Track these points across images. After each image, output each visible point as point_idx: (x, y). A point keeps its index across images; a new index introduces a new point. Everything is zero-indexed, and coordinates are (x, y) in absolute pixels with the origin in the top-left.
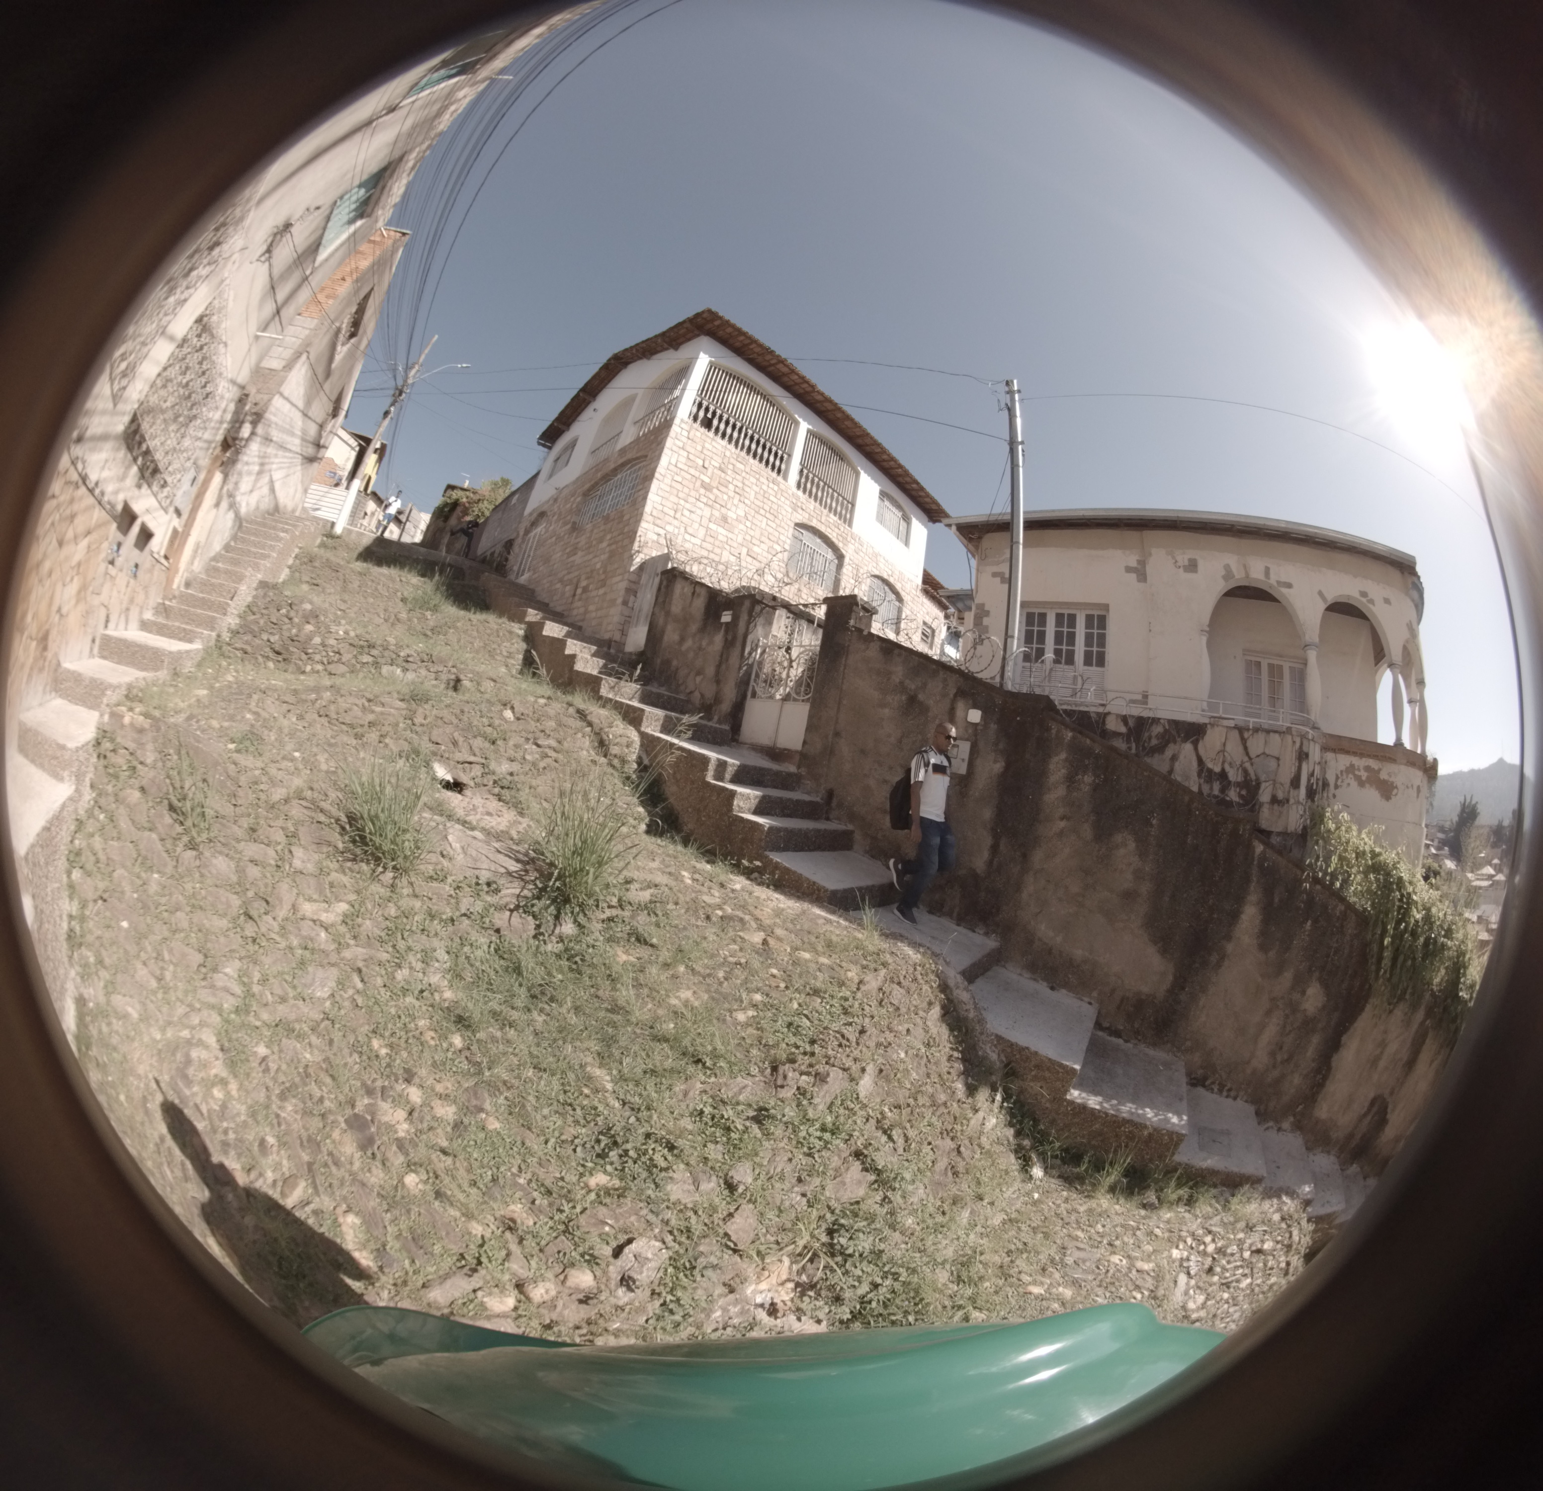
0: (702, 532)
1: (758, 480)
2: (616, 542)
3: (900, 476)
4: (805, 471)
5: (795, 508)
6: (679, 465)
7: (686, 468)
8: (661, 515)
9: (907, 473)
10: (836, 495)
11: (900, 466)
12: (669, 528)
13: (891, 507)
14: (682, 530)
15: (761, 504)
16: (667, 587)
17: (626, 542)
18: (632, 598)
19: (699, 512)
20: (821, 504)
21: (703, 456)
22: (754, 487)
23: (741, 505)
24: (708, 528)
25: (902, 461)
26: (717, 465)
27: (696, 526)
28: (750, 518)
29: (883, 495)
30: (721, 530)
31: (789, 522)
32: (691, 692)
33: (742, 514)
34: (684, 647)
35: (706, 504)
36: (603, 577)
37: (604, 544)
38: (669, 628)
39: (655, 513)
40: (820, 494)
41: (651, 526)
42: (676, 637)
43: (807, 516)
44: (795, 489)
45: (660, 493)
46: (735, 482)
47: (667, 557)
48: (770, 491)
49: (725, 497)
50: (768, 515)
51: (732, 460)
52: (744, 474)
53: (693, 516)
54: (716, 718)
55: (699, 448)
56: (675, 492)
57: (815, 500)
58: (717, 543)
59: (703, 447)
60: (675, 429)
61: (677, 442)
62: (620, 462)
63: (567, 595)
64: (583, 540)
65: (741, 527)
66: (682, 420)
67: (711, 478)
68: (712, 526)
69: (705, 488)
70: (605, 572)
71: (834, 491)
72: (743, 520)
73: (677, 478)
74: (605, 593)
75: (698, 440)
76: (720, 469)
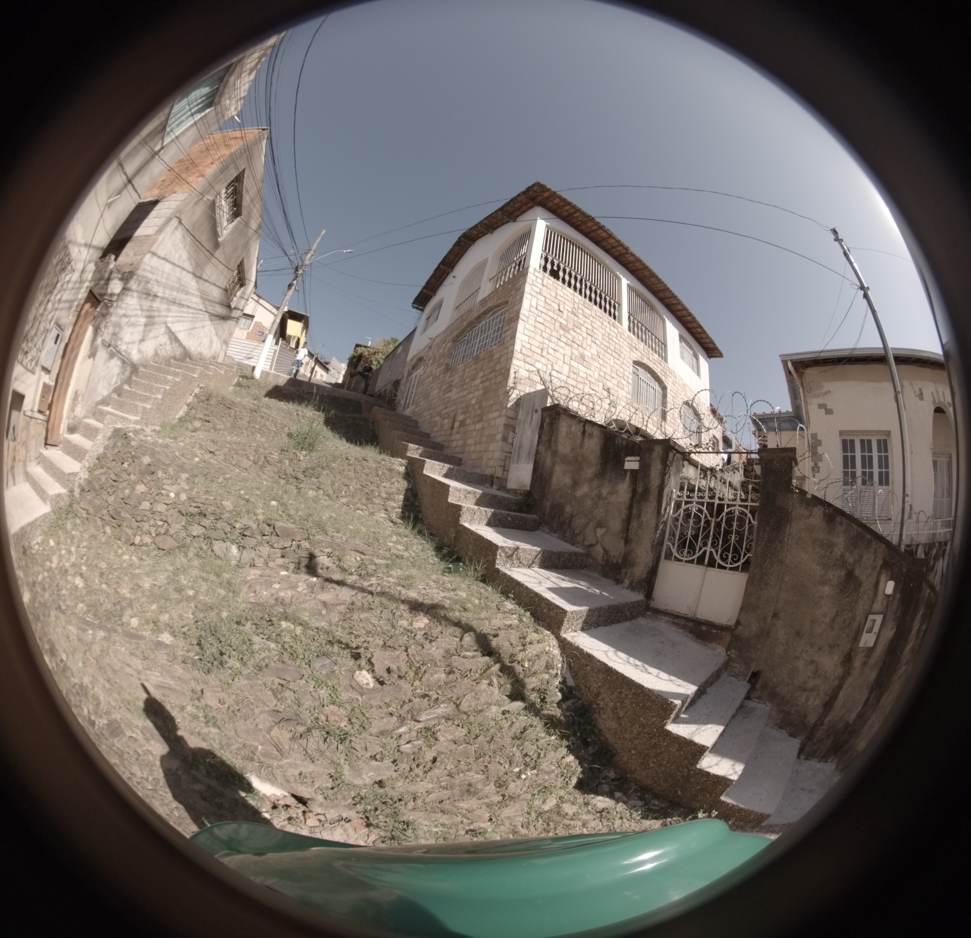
0: (566, 369)
1: (602, 323)
2: (489, 380)
3: (690, 322)
4: (632, 318)
5: (631, 348)
6: (539, 308)
7: (545, 311)
8: (530, 354)
10: (653, 337)
12: (539, 366)
13: (686, 347)
14: (550, 367)
15: (607, 344)
16: (551, 424)
17: (499, 379)
18: (511, 434)
19: (561, 350)
21: (557, 301)
22: (601, 329)
23: (593, 345)
24: (570, 366)
26: (570, 310)
27: (560, 363)
28: (601, 356)
29: (681, 338)
30: (580, 367)
31: (629, 360)
32: (591, 545)
34: (579, 493)
35: (566, 344)
36: (479, 412)
37: (478, 382)
38: (558, 469)
40: (643, 336)
41: (522, 364)
42: (567, 480)
43: (640, 355)
44: (628, 332)
45: (526, 332)
46: (586, 325)
47: (544, 393)
48: (612, 333)
51: (581, 306)
52: (590, 318)
53: (557, 354)
54: (627, 582)
55: (553, 294)
56: (540, 332)
57: (642, 341)
58: (579, 379)
59: (556, 294)
60: (531, 277)
61: (534, 288)
62: (482, 311)
63: (446, 427)
64: (456, 379)
65: (596, 364)
66: (535, 270)
67: (567, 321)
68: (574, 364)
69: (564, 330)
70: (480, 408)
71: (652, 334)
72: (597, 358)
73: (539, 319)
74: (483, 428)
75: (551, 287)
76: (573, 313)
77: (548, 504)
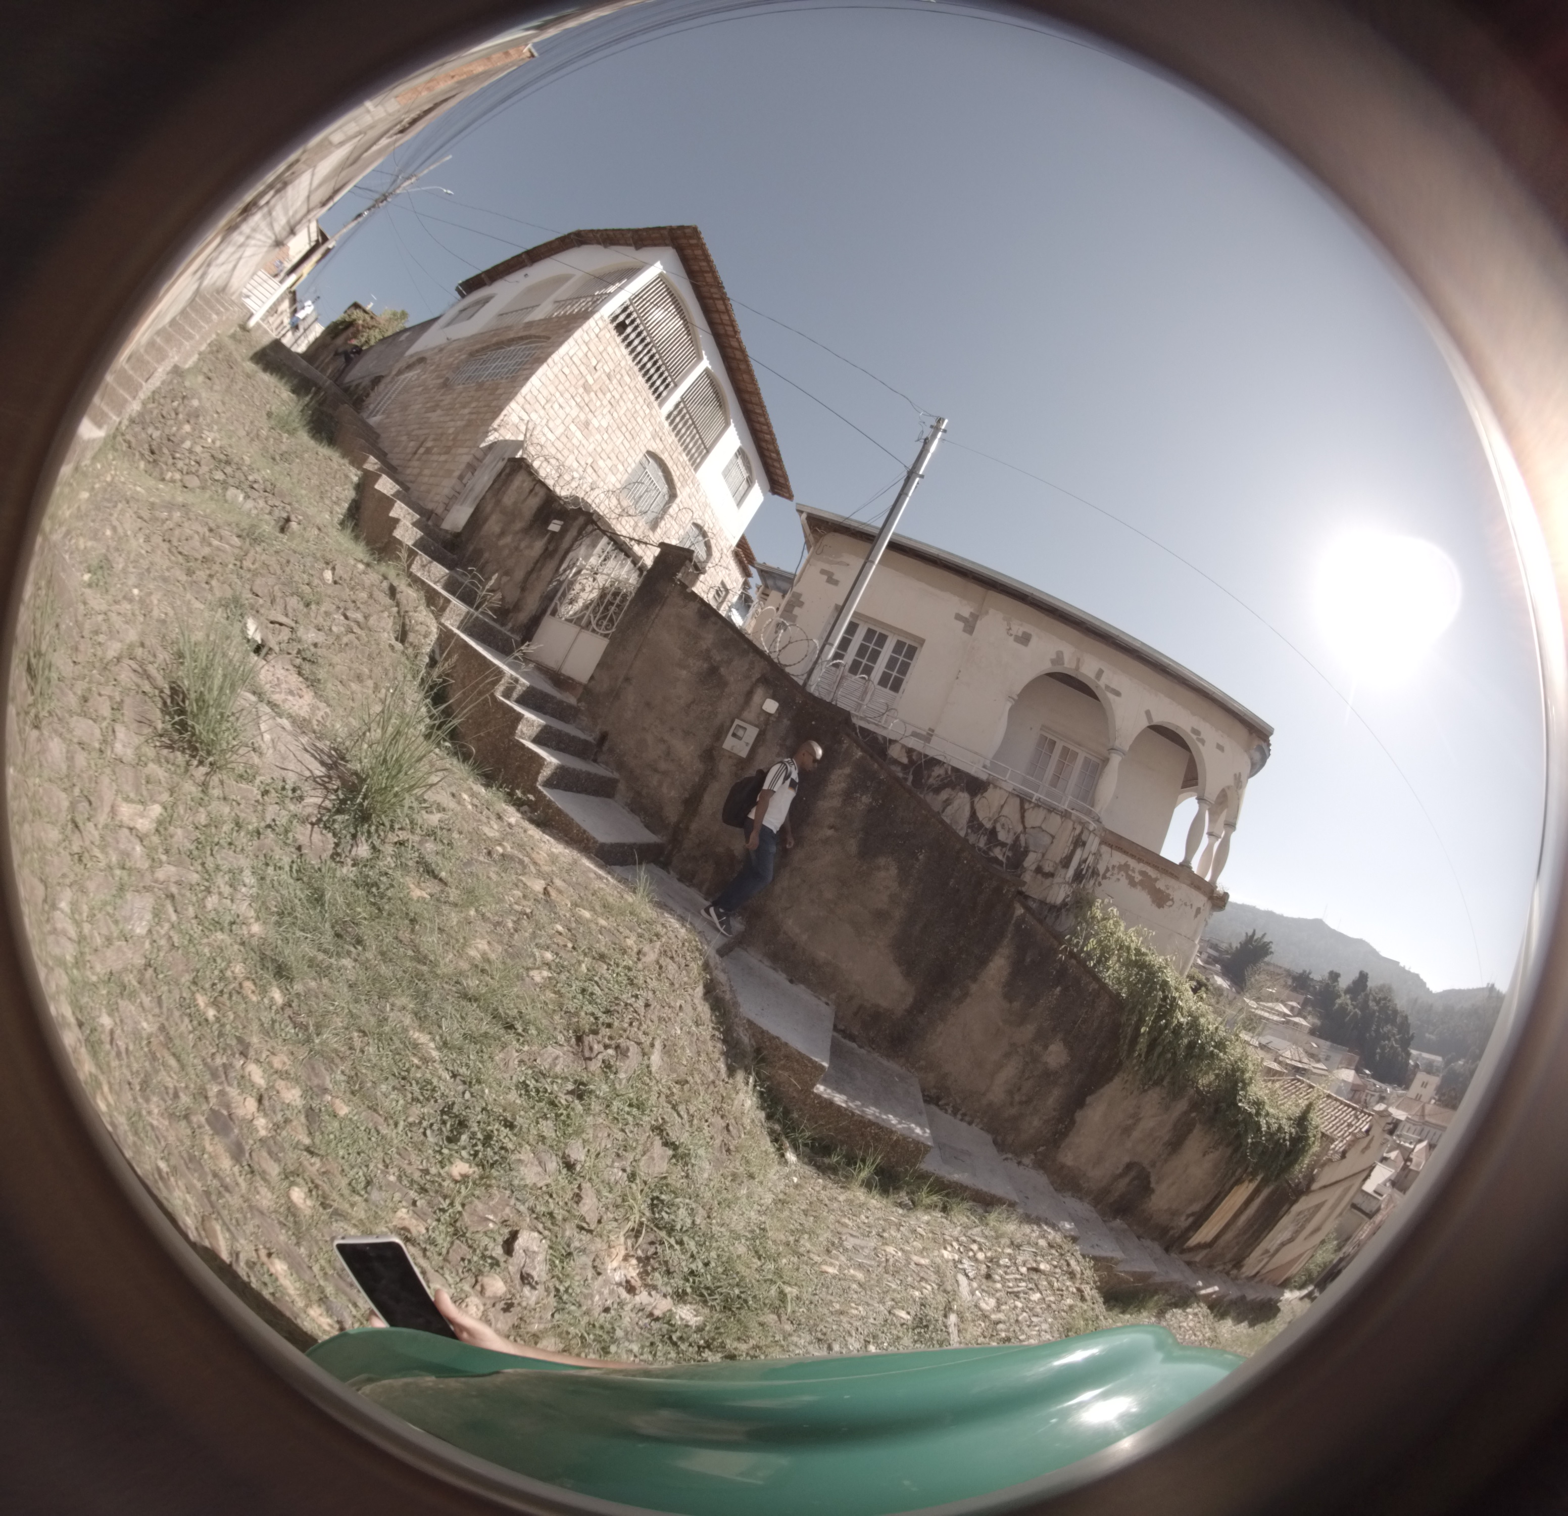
0: (561, 429)
1: (636, 398)
2: (479, 413)
3: (766, 441)
4: (682, 405)
5: (655, 435)
6: (575, 359)
8: (532, 401)
9: (773, 441)
10: (697, 436)
11: (771, 433)
12: (534, 416)
13: (741, 466)
14: (545, 422)
15: (627, 422)
16: (510, 475)
17: (488, 415)
18: (469, 475)
19: (568, 409)
20: (680, 441)
21: (599, 357)
22: (629, 404)
23: (608, 416)
24: (568, 428)
25: (775, 430)
26: (608, 370)
27: (558, 421)
28: (610, 431)
29: (741, 452)
30: (578, 434)
31: (643, 448)
33: (605, 425)
34: (502, 542)
35: (577, 404)
36: (451, 443)
37: (467, 411)
38: (495, 517)
39: (528, 397)
40: (683, 431)
41: (519, 409)
42: (498, 529)
43: (663, 448)
44: (663, 418)
45: (544, 379)
46: (614, 393)
47: (520, 445)
48: (641, 413)
49: (598, 404)
50: (627, 434)
51: (623, 371)
52: (626, 388)
53: (561, 413)
54: (510, 625)
55: (601, 349)
56: (557, 383)
57: (677, 435)
58: (569, 445)
59: (605, 350)
60: (590, 322)
64: (448, 399)
65: (598, 437)
66: (603, 316)
67: (595, 382)
68: (573, 427)
69: (585, 389)
70: (454, 439)
71: (698, 432)
72: (603, 431)
73: (566, 370)
75: (604, 341)
76: (608, 375)
77: (472, 548)
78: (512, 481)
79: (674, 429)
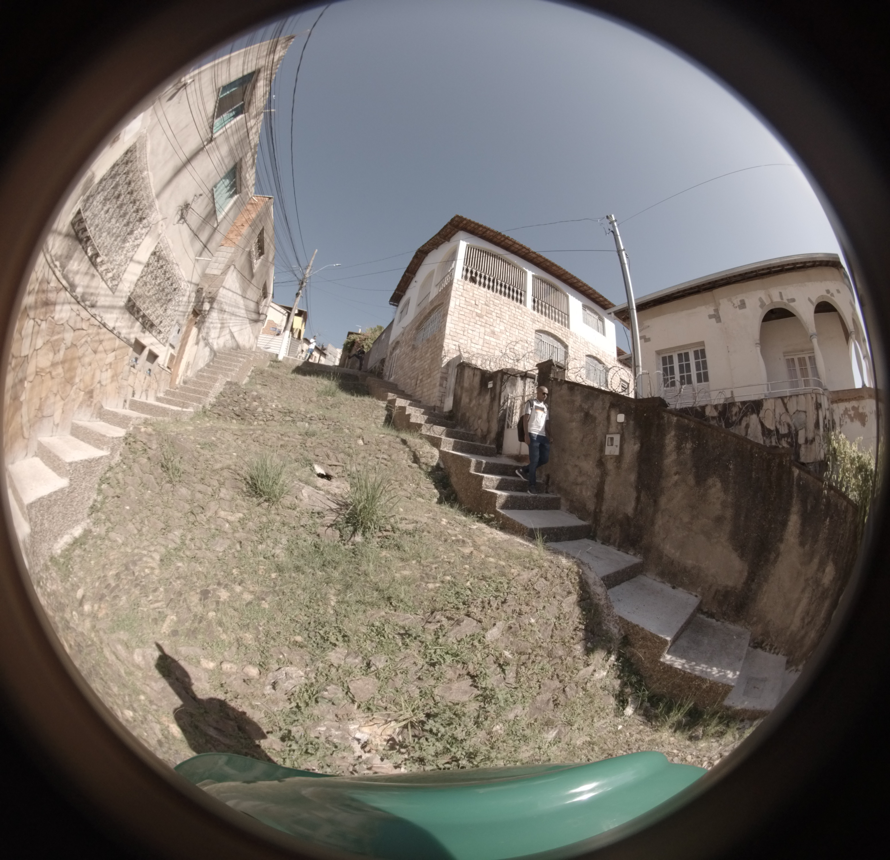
0: (481, 341)
1: (509, 308)
2: (434, 352)
3: (592, 294)
4: (536, 300)
5: (533, 321)
6: (461, 305)
7: (465, 306)
8: (455, 335)
9: (595, 292)
10: (557, 311)
11: (590, 288)
12: (461, 341)
13: (591, 313)
14: (469, 341)
15: (513, 322)
16: (461, 373)
17: (438, 351)
18: (445, 382)
19: (477, 330)
20: (549, 317)
21: (474, 299)
22: (508, 312)
23: (502, 324)
24: (484, 339)
26: (483, 303)
27: (477, 338)
28: (508, 330)
29: (585, 307)
30: (492, 339)
31: (532, 330)
32: (477, 429)
33: (503, 328)
34: (472, 405)
35: (481, 325)
36: (429, 372)
37: (428, 354)
38: (464, 395)
39: (452, 334)
40: (547, 312)
41: (451, 341)
42: (467, 400)
43: (541, 325)
44: (532, 311)
45: (453, 322)
46: (496, 311)
47: (460, 357)
48: (517, 314)
49: (492, 320)
50: (518, 327)
51: (491, 299)
52: (500, 306)
53: (474, 333)
54: (489, 441)
55: (471, 294)
56: (462, 321)
57: (545, 315)
58: (491, 347)
59: (473, 294)
60: (455, 285)
61: (457, 292)
62: (431, 308)
63: (413, 385)
64: (418, 354)
65: (504, 336)
66: (458, 280)
67: (481, 310)
68: (487, 337)
69: (479, 317)
70: (430, 370)
71: (555, 308)
72: (504, 332)
73: (461, 313)
74: (431, 381)
75: (469, 290)
76: (486, 304)
77: (460, 415)
78: (464, 375)
79: (542, 313)
